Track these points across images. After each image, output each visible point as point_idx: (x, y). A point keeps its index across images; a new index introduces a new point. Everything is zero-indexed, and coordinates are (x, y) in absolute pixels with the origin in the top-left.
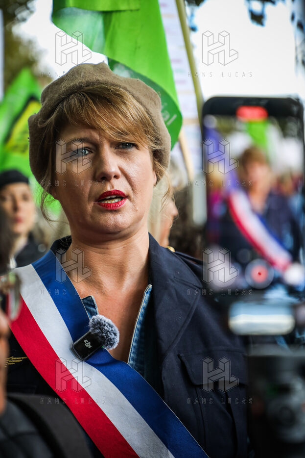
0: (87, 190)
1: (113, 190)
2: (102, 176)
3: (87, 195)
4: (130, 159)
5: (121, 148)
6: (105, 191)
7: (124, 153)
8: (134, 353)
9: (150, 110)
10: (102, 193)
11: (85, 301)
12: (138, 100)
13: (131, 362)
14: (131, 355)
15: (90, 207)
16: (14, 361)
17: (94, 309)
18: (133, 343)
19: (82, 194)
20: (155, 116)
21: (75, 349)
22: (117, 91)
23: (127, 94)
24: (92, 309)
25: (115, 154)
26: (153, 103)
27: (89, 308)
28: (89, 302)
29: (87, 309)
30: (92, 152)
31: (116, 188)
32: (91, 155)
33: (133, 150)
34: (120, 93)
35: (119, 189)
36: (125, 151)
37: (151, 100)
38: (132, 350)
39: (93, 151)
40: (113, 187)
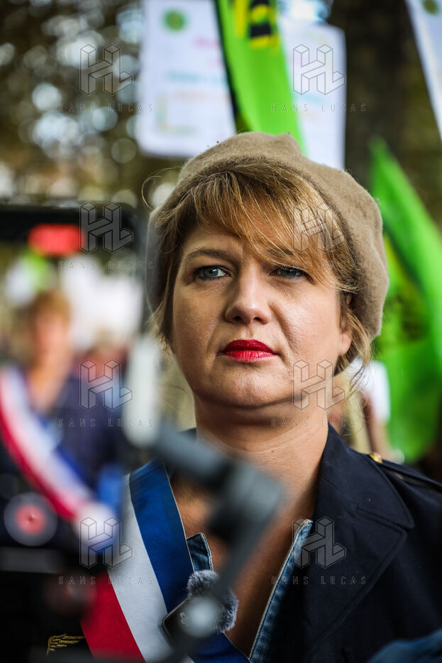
0: (208, 335)
1: (250, 339)
2: (235, 315)
3: (206, 343)
4: (293, 296)
5: (280, 276)
6: (235, 339)
7: (284, 283)
8: (263, 639)
9: (349, 223)
10: (231, 341)
11: (192, 542)
12: (327, 200)
13: (256, 656)
14: (258, 643)
15: (209, 361)
16: (66, 642)
17: (205, 558)
18: (264, 622)
19: (198, 340)
20: (358, 236)
21: (167, 627)
22: (288, 176)
23: (308, 185)
24: (202, 556)
25: (268, 285)
26: (361, 214)
27: (198, 554)
28: (197, 545)
29: (193, 556)
30: (230, 275)
31: (256, 337)
32: (228, 279)
33: (300, 282)
34: (292, 181)
35: (262, 341)
36: (286, 280)
37: (357, 207)
38: (260, 633)
39: (231, 273)
40: (252, 335)
